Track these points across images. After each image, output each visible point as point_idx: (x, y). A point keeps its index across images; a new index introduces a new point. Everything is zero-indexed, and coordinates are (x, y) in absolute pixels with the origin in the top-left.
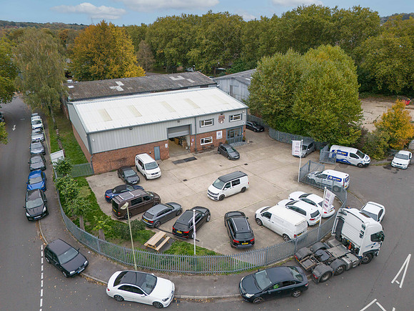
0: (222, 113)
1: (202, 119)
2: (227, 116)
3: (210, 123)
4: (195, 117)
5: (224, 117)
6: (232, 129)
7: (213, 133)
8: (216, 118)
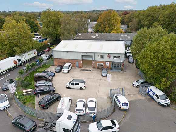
0: (109, 54)
1: (98, 54)
2: (112, 56)
3: (103, 57)
4: (95, 53)
5: (110, 56)
6: (115, 62)
7: (104, 62)
8: (106, 56)
